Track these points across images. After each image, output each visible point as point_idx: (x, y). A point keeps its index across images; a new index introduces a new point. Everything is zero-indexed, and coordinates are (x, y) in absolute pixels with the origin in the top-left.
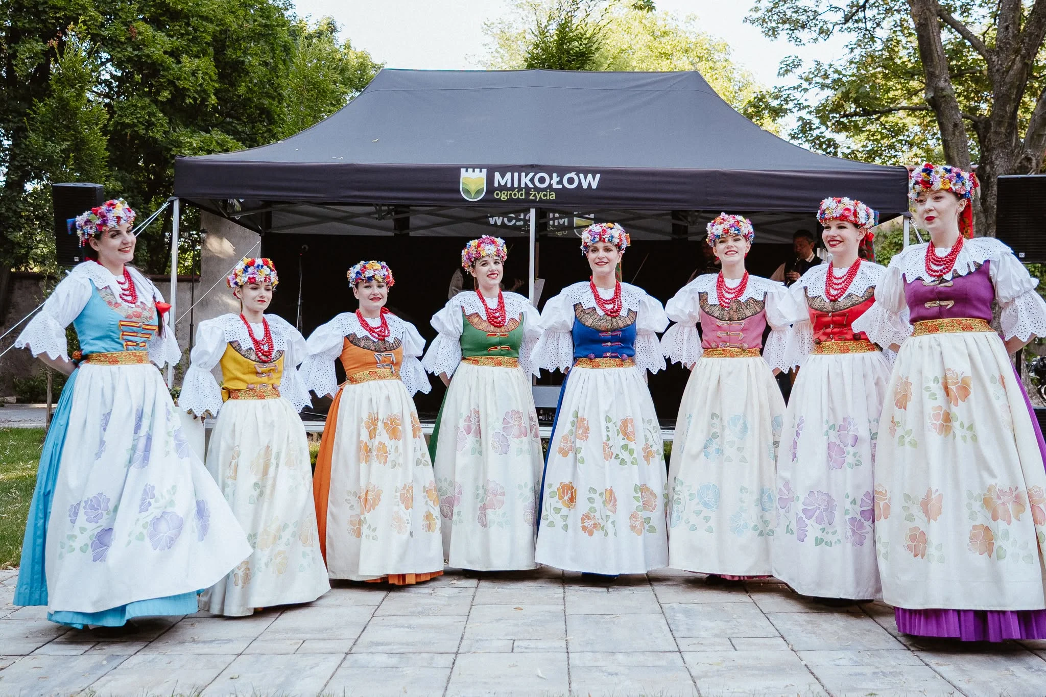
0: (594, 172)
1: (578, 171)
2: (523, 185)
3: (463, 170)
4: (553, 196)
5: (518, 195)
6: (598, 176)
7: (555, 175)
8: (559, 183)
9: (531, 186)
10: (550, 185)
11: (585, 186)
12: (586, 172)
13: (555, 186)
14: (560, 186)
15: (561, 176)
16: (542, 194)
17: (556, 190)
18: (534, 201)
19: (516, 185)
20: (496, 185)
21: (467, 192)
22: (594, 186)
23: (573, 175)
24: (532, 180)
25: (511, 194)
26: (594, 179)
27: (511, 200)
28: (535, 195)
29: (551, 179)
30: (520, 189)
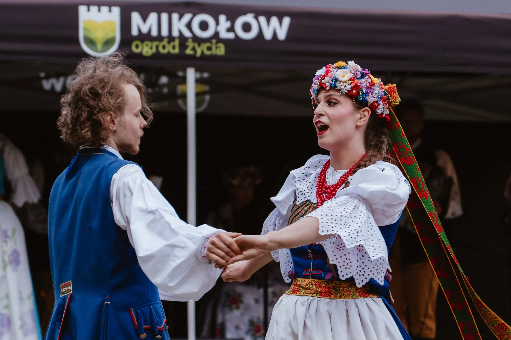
0: (280, 15)
1: (258, 13)
2: (175, 34)
3: (82, 9)
4: (221, 50)
5: (169, 49)
6: (287, 21)
7: (222, 18)
8: (231, 29)
9: (187, 34)
10: (216, 34)
11: (268, 35)
12: (268, 14)
13: (224, 35)
14: (231, 36)
15: (232, 18)
16: (204, 46)
17: (226, 42)
18: (193, 57)
19: (165, 33)
20: (135, 32)
21: (91, 42)
22: (282, 35)
23: (249, 18)
24: (189, 26)
25: (157, 47)
26: (281, 22)
27: (157, 56)
28: (194, 49)
29: (217, 23)
30: (171, 39)
